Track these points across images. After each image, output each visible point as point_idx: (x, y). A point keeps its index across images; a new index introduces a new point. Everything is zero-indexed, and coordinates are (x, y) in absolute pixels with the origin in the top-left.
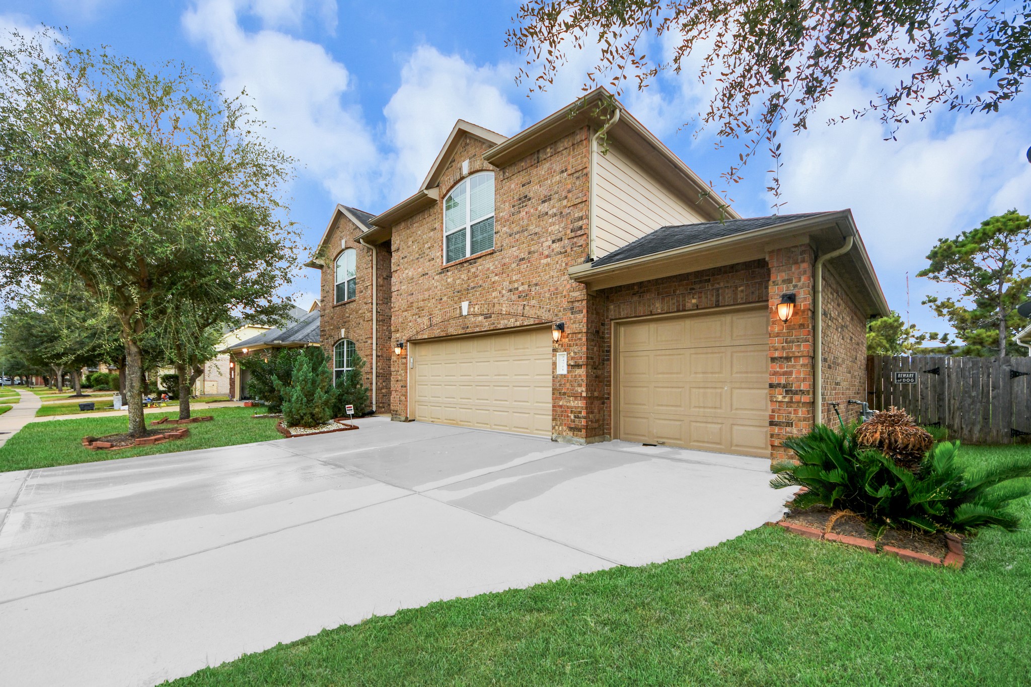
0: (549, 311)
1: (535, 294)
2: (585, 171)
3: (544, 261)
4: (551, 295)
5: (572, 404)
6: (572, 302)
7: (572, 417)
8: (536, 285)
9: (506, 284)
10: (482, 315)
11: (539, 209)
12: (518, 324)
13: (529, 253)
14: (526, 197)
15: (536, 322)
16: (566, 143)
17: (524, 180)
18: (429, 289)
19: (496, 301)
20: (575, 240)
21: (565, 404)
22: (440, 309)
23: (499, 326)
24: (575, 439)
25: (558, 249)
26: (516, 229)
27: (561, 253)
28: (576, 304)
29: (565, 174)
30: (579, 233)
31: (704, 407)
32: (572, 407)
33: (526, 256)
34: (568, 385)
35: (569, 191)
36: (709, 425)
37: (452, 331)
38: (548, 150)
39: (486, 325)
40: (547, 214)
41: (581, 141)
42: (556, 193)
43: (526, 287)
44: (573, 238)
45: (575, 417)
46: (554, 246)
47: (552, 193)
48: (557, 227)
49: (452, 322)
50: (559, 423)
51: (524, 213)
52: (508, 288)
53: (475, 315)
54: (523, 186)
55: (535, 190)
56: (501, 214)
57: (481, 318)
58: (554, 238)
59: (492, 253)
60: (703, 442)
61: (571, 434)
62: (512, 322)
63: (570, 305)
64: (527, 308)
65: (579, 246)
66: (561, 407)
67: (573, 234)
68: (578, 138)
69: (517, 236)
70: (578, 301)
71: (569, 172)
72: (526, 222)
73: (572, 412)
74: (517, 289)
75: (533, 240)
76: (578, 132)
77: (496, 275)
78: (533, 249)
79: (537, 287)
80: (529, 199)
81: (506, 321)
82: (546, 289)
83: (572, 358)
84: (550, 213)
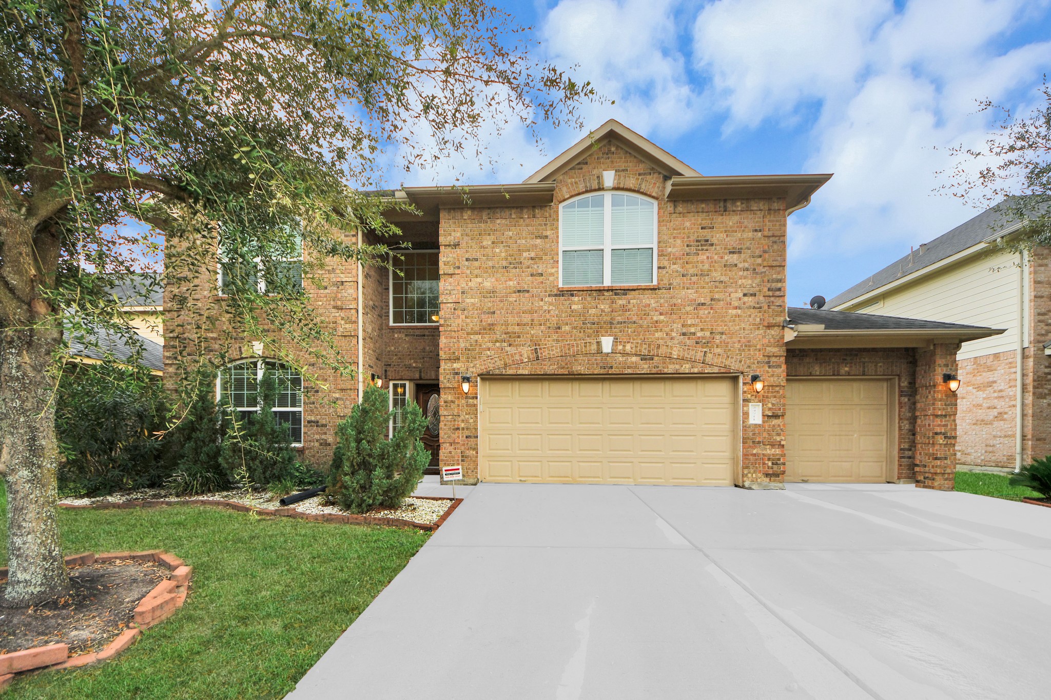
0: (740, 362)
1: (721, 342)
2: (782, 239)
3: (734, 312)
4: (742, 346)
5: (768, 452)
6: (769, 357)
7: (770, 464)
8: (722, 333)
9: (677, 326)
10: (636, 355)
11: (726, 258)
12: (696, 370)
13: (712, 300)
14: (707, 241)
15: (722, 371)
16: (761, 205)
17: (706, 223)
18: (531, 312)
19: (661, 342)
20: (772, 299)
21: (760, 452)
22: (558, 341)
23: (666, 371)
24: (773, 484)
25: (752, 304)
26: (691, 271)
27: (754, 308)
28: (773, 359)
29: (760, 234)
30: (778, 293)
31: (839, 450)
32: (769, 455)
33: (708, 302)
34: (765, 435)
35: (765, 252)
36: (843, 463)
37: (579, 368)
38: (739, 204)
39: (645, 368)
40: (736, 265)
41: (779, 210)
42: (749, 248)
43: (708, 334)
44: (770, 296)
45: (773, 464)
46: (746, 299)
47: (744, 247)
48: (750, 282)
49: (580, 358)
50: (752, 471)
51: (705, 257)
52: (680, 331)
53: (625, 354)
54: (702, 228)
55: (717, 236)
56: (670, 250)
57: (634, 359)
58: (746, 292)
59: (656, 289)
60: (839, 476)
61: (767, 480)
62: (686, 368)
63: (766, 359)
64: (709, 355)
65: (778, 306)
66: (755, 455)
67: (771, 293)
68: (775, 206)
69: (694, 279)
70: (776, 356)
71: (766, 233)
72: (706, 267)
73: (769, 459)
74: (694, 334)
75: (716, 287)
76: (776, 200)
77: (661, 314)
78: (717, 296)
79: (724, 336)
80: (712, 245)
81: (677, 367)
82: (736, 340)
83: (770, 409)
84: (740, 265)
